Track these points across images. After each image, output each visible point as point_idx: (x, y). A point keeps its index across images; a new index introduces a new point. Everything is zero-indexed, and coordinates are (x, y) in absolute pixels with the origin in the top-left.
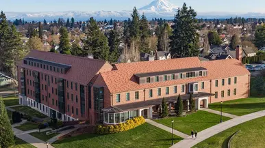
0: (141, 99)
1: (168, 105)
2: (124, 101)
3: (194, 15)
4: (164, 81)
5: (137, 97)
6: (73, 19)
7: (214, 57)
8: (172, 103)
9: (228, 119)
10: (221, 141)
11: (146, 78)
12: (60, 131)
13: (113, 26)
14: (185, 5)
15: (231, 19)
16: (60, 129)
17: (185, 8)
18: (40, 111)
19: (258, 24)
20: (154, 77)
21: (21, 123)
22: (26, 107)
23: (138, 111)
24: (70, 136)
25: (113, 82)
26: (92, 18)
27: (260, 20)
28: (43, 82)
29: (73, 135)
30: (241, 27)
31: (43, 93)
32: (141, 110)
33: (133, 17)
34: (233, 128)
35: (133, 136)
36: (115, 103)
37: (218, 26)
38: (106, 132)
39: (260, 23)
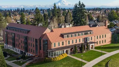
0: (65, 45)
1: (77, 48)
2: (57, 46)
3: (84, 6)
4: (74, 37)
5: (63, 44)
6: (24, 9)
7: (91, 26)
8: (79, 47)
9: (105, 54)
10: (104, 64)
11: (66, 35)
12: (27, 61)
13: (42, 12)
14: (80, 2)
15: (95, 8)
16: (27, 60)
17: (80, 3)
18: (15, 51)
19: (107, 11)
20: (70, 35)
21: (7, 57)
22: (8, 50)
23: (64, 51)
24: (32, 63)
25: (52, 38)
26: (37, 8)
27: (107, 9)
28: (17, 38)
29: (34, 63)
30: (99, 12)
31: (17, 43)
32: (65, 50)
33: (54, 7)
34: (108, 58)
35: (63, 63)
36: (53, 47)
37: (90, 12)
38: (50, 61)
39: (108, 10)
